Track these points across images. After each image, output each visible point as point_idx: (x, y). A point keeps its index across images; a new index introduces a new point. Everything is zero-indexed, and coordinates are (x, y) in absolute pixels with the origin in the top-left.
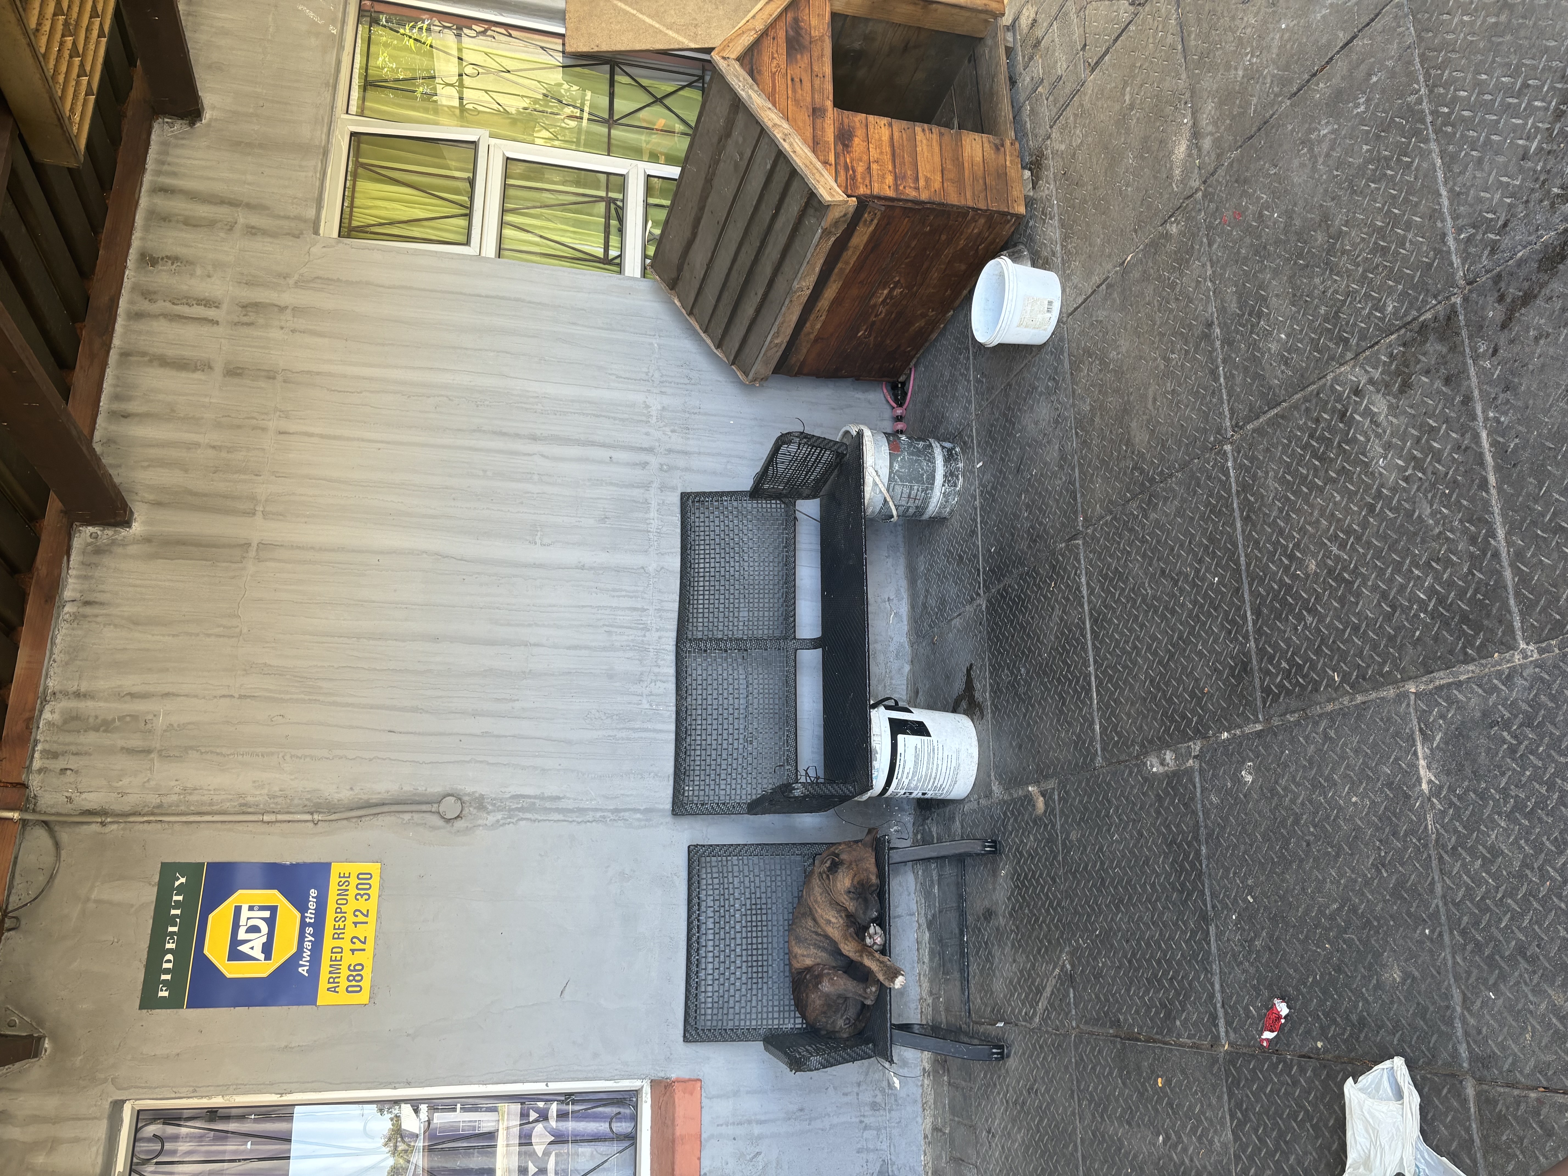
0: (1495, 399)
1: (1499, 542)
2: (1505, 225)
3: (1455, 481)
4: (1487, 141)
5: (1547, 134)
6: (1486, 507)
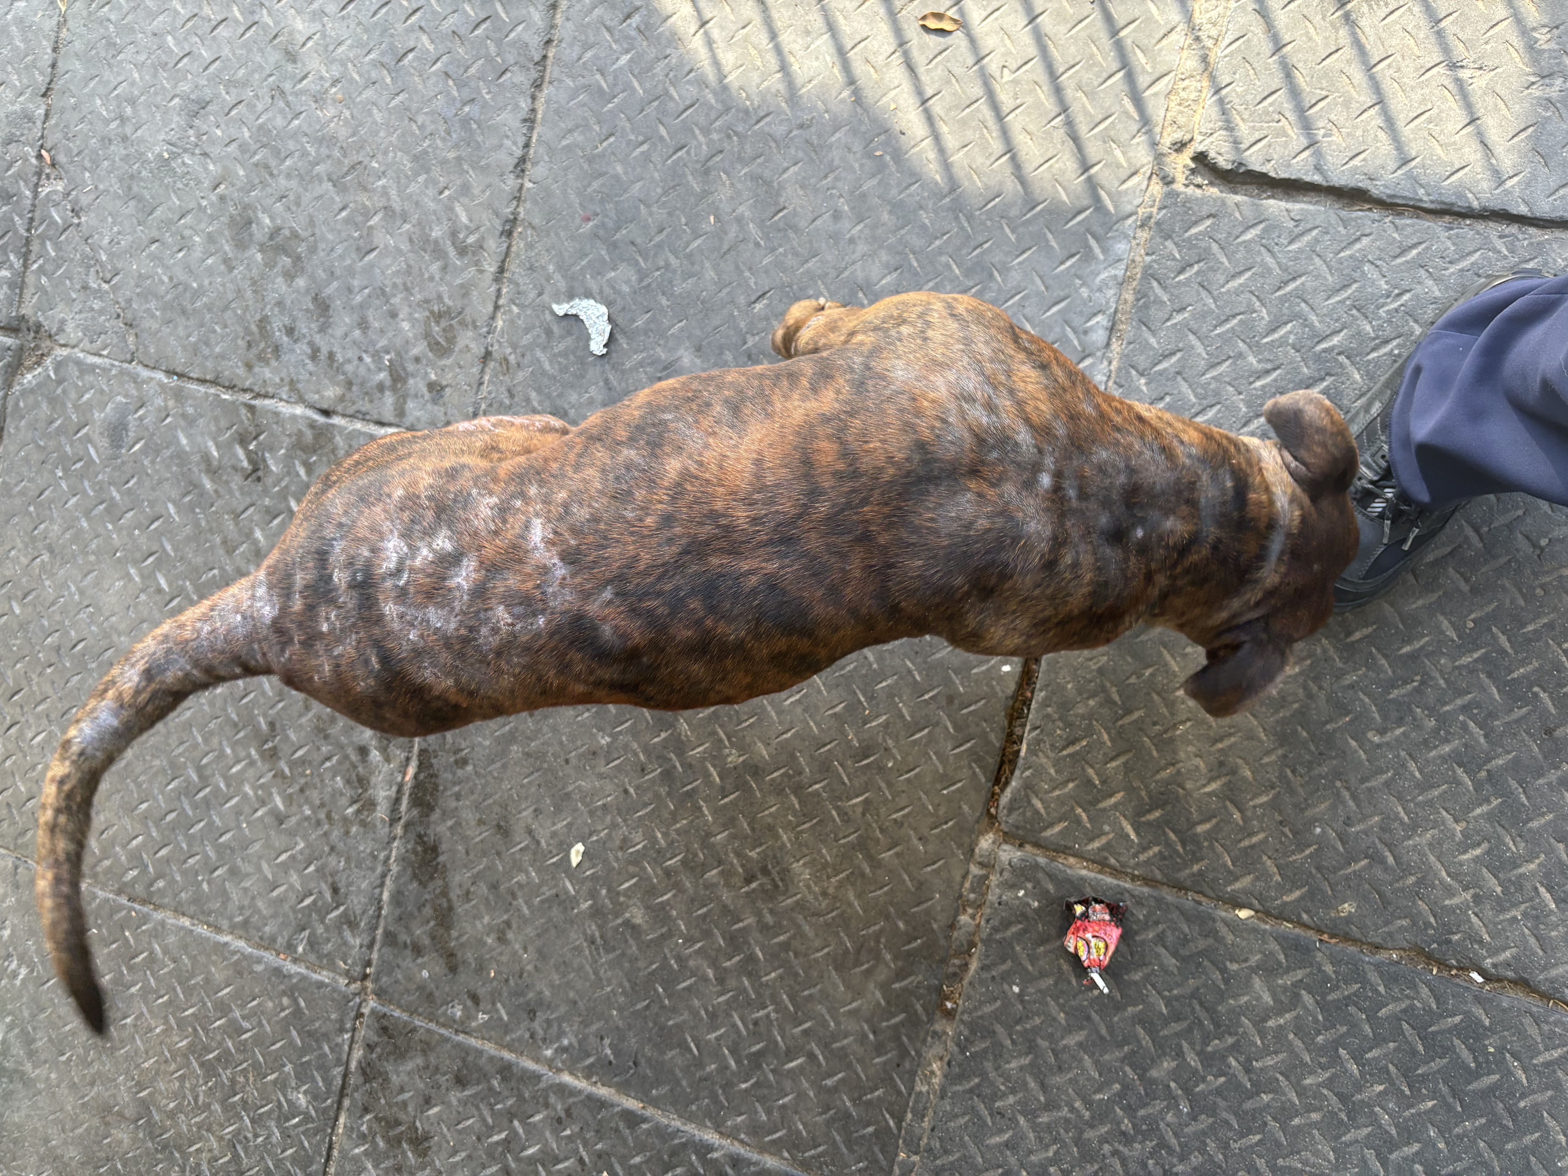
0: (532, 1036)
1: (722, 1147)
2: (335, 890)
3: (600, 1155)
4: (220, 850)
5: (279, 780)
6: (661, 1133)
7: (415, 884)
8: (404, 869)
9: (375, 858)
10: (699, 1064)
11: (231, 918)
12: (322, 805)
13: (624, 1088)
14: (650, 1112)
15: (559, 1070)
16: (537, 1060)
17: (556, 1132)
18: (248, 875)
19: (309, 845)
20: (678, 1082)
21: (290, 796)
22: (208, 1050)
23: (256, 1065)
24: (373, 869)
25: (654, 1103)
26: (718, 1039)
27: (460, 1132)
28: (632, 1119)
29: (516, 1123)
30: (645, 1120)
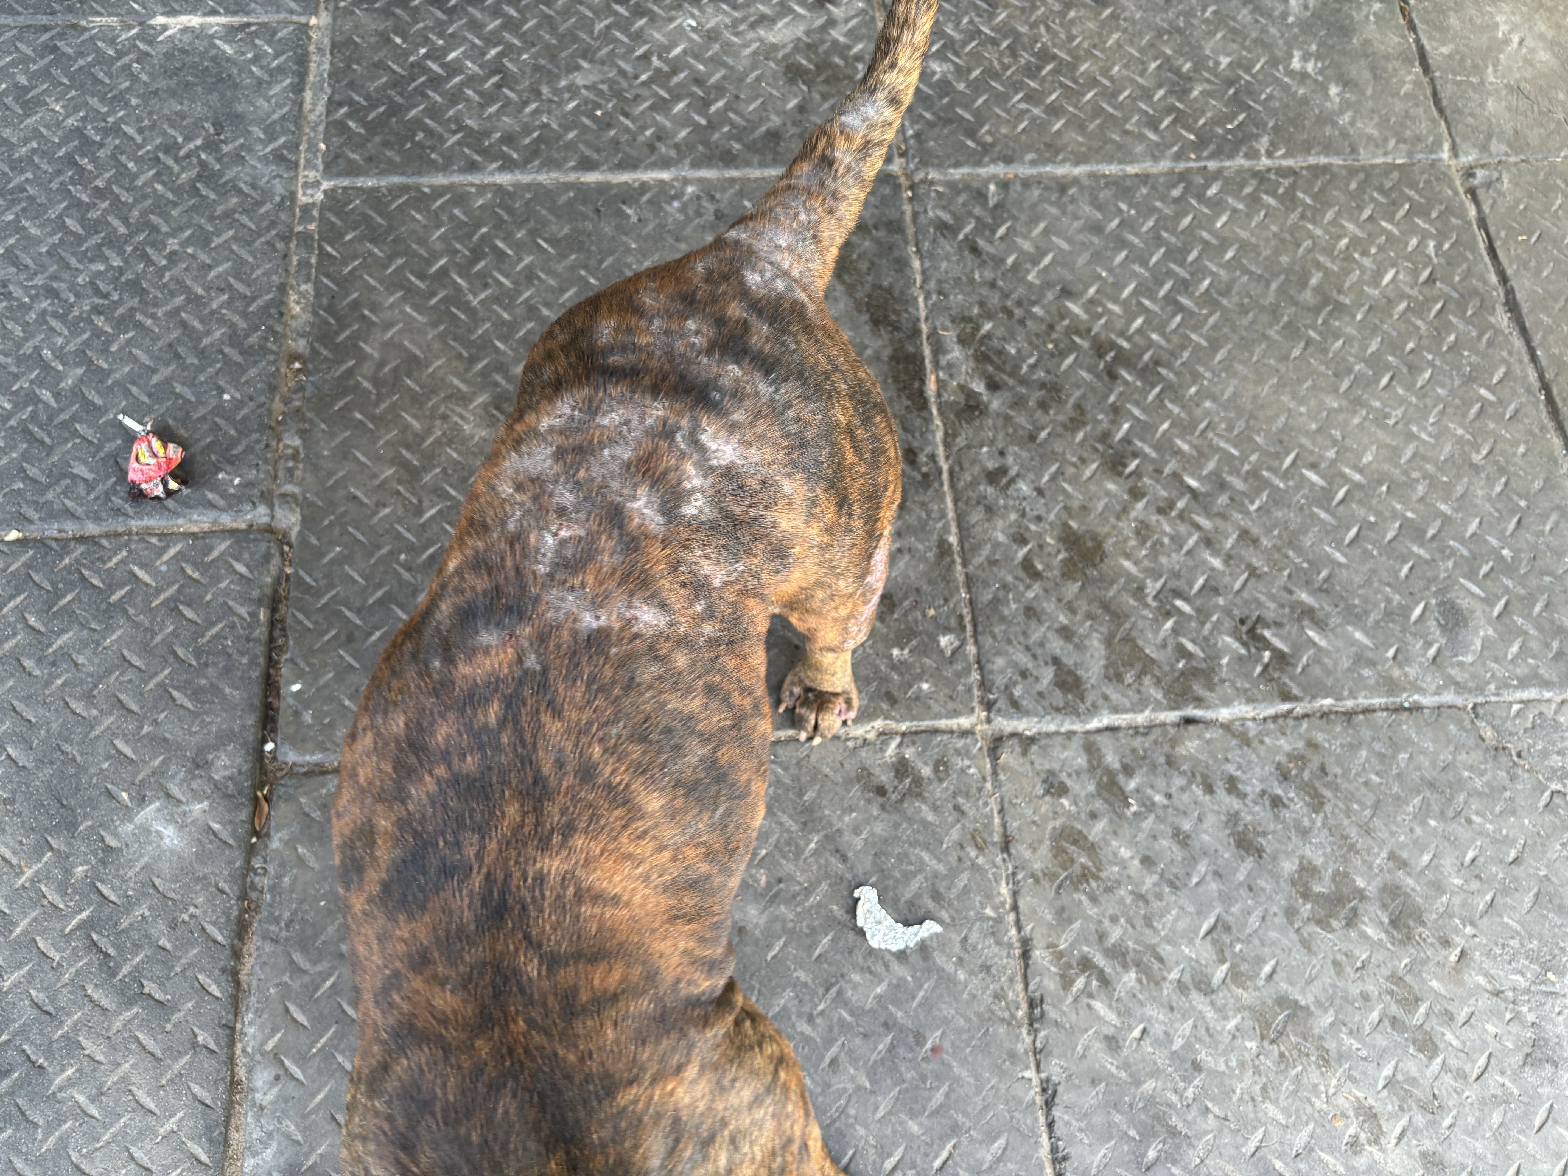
0: (712, 198)
1: (491, 174)
2: (975, 250)
3: (609, 126)
4: (1122, 244)
5: (1082, 327)
6: (552, 164)
7: (885, 284)
8: (902, 293)
9: (940, 293)
10: (533, 233)
11: (1082, 188)
12: (1022, 322)
13: (603, 188)
14: (572, 177)
15: (676, 179)
16: (700, 180)
17: (660, 128)
18: (1080, 231)
19: (1023, 280)
20: (550, 210)
21: (1062, 318)
22: (1055, 72)
23: (996, 76)
24: (939, 282)
25: (568, 186)
26: (521, 259)
27: (758, 96)
28: (587, 165)
29: (703, 122)
30: (574, 169)
